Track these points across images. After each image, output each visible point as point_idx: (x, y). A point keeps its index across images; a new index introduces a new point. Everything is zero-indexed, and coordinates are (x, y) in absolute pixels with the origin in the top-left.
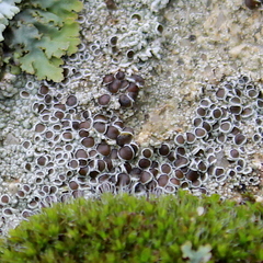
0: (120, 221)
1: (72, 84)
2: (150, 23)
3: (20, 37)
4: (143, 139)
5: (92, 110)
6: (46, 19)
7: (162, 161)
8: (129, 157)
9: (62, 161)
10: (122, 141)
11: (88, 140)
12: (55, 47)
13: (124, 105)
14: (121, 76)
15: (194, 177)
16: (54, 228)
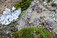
0: (29, 29)
1: (25, 18)
2: (30, 14)
3: (21, 15)
4: (30, 23)
5: (26, 20)
6: (23, 13)
7: (31, 24)
8: (29, 24)
9: (24, 24)
10: (28, 23)
11: (26, 23)
12: (23, 15)
13: (28, 20)
14: (28, 18)
15: (33, 25)
16: (24, 29)
